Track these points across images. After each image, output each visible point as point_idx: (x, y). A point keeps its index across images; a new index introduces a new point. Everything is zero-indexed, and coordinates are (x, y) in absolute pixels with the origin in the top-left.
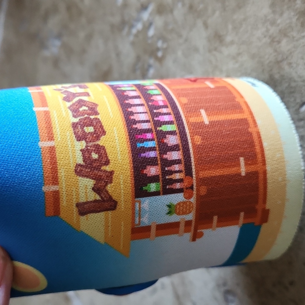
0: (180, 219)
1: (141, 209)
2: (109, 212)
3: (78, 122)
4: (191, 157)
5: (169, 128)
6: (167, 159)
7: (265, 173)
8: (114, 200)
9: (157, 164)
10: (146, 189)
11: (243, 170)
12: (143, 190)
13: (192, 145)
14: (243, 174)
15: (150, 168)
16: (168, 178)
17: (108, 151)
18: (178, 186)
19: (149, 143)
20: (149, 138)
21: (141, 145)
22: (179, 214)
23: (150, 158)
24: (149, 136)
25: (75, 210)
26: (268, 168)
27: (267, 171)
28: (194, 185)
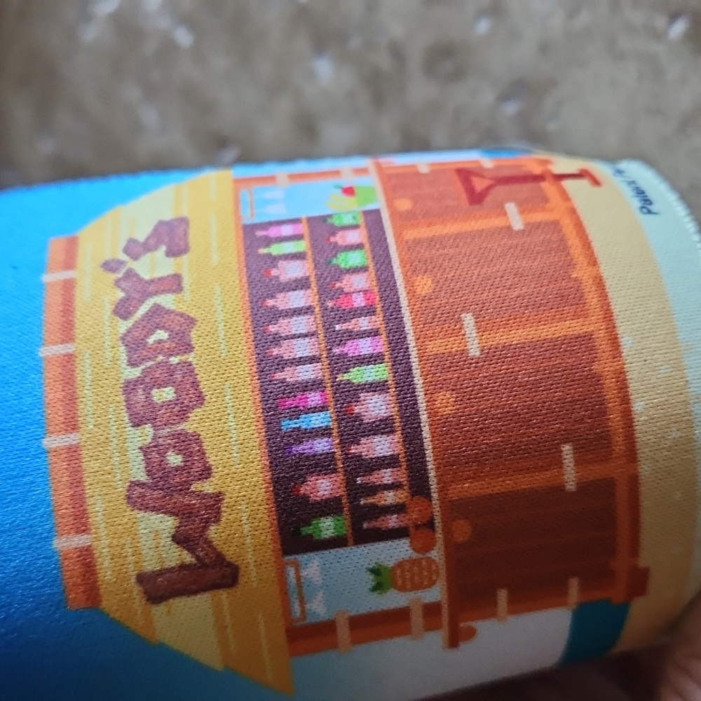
0: (408, 602)
1: (303, 580)
2: (220, 591)
3: (140, 377)
4: (426, 447)
5: (368, 375)
6: (361, 456)
7: (634, 481)
8: (229, 563)
9: (335, 471)
10: (309, 532)
11: (570, 476)
12: (300, 534)
13: (429, 418)
14: (571, 486)
15: (317, 480)
16: (365, 504)
17: (207, 445)
18: (393, 521)
19: (312, 419)
20: (313, 404)
21: (293, 424)
22: (403, 589)
23: (314, 456)
24: (314, 398)
25: (137, 590)
26: (645, 469)
27: (640, 478)
28: (435, 517)
